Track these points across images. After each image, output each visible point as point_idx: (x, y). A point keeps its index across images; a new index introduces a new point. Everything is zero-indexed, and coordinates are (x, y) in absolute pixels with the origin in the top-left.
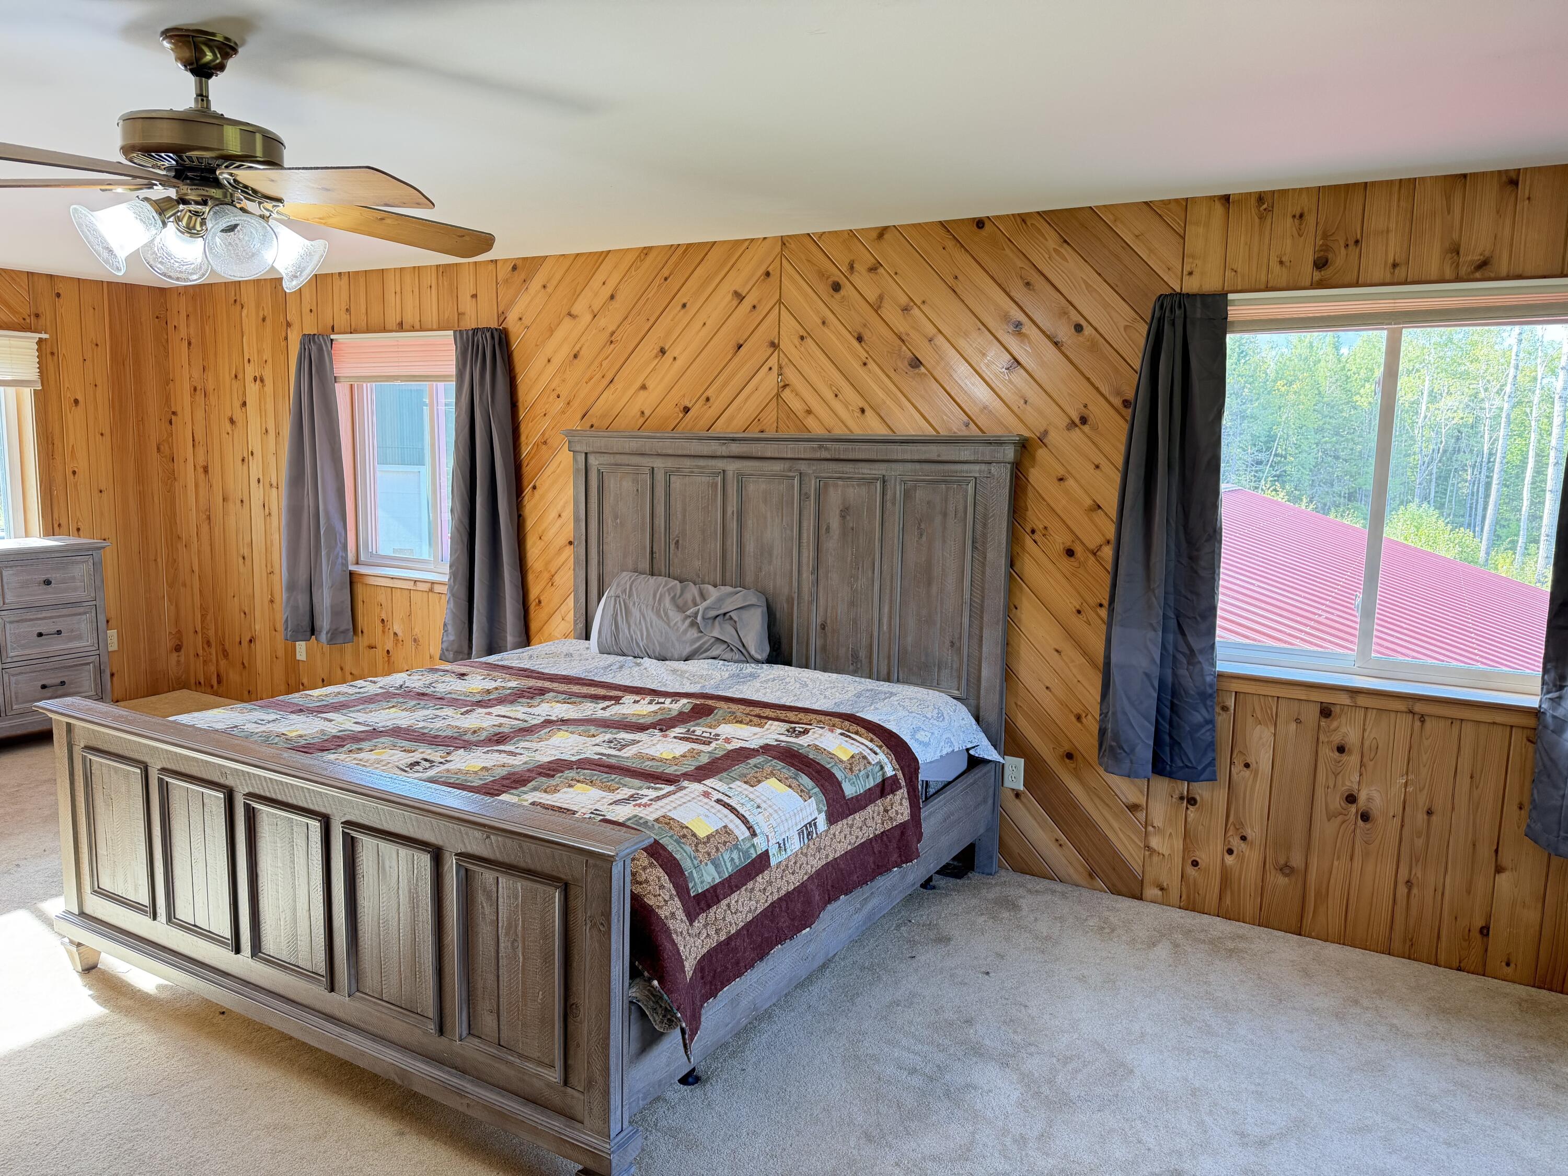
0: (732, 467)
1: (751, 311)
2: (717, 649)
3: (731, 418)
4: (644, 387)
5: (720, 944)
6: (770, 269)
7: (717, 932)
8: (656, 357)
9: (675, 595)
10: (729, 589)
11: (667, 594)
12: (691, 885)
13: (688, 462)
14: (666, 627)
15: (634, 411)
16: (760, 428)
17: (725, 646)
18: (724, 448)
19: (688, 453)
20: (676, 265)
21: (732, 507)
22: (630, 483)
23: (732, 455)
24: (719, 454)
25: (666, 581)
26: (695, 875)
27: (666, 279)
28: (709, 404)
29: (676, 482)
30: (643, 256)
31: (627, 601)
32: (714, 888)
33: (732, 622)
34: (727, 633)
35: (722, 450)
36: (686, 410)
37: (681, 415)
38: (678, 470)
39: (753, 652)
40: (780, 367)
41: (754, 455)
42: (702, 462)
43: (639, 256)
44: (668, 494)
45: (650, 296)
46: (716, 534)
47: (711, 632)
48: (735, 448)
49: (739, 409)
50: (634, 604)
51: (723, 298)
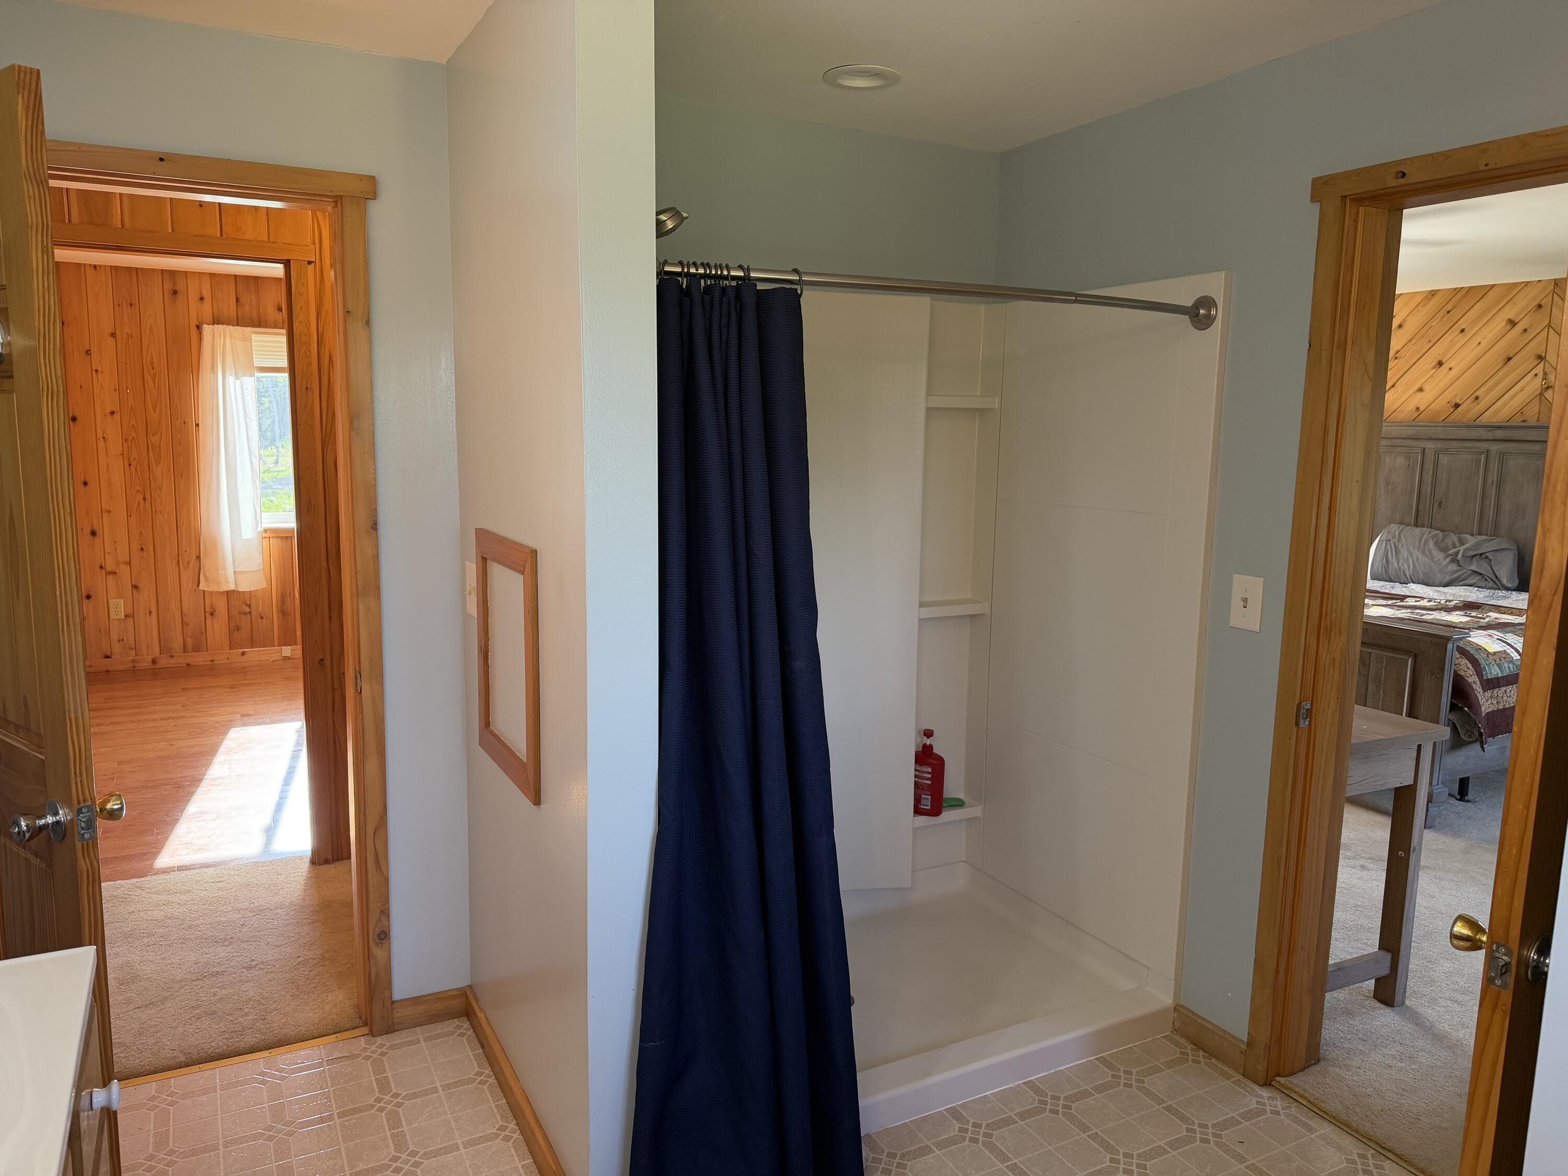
0: (1494, 448)
1: (1522, 333)
2: (1473, 579)
3: (1498, 411)
4: (1420, 390)
5: (1498, 710)
6: (1542, 303)
7: (1498, 703)
8: (1434, 368)
9: (1438, 540)
10: (1484, 537)
11: (1431, 540)
12: (1484, 673)
13: (1455, 444)
14: (1430, 561)
15: (1411, 406)
16: (1522, 418)
17: (1480, 577)
18: (1490, 433)
19: (1457, 437)
20: (1459, 302)
21: (1493, 476)
22: (1403, 460)
23: (1496, 438)
24: (1484, 438)
25: (1430, 531)
26: (1487, 668)
27: (1448, 312)
28: (1477, 401)
29: (1444, 459)
30: (1430, 296)
31: (1397, 544)
32: (1498, 679)
33: (1488, 561)
34: (1484, 568)
35: (1490, 435)
36: (1457, 406)
37: (1452, 410)
38: (1446, 450)
39: (1505, 582)
40: (1545, 374)
41: (1517, 438)
42: (1468, 444)
43: (1427, 296)
44: (1436, 467)
45: (1433, 324)
46: (1476, 497)
47: (1469, 566)
48: (1500, 434)
49: (1505, 405)
50: (1403, 546)
51: (1499, 324)
